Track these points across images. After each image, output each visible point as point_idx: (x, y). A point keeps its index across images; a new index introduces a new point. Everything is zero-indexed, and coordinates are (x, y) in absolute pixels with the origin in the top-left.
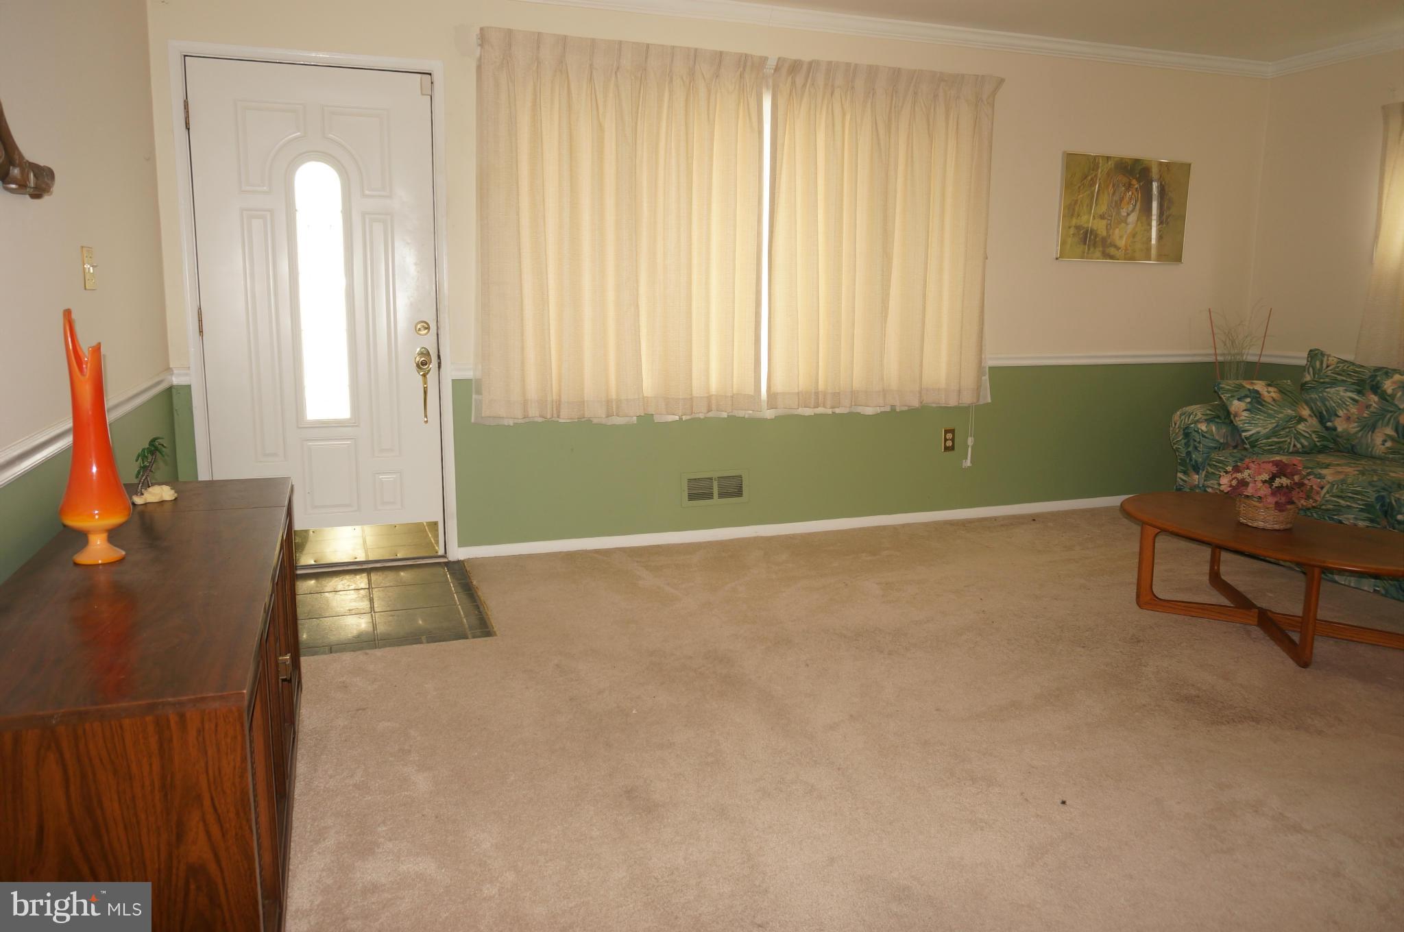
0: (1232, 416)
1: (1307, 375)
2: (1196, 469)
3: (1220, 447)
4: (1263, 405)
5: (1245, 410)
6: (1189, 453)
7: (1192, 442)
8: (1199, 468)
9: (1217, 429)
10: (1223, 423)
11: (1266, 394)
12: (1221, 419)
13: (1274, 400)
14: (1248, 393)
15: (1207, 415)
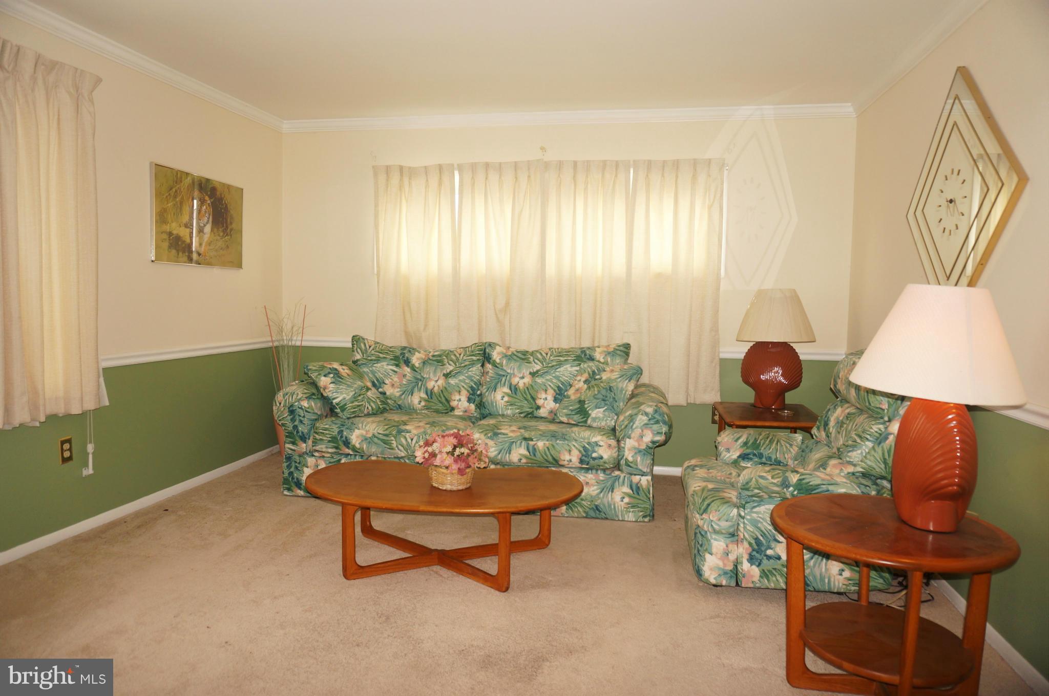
0: (322, 390)
1: (357, 354)
2: (304, 439)
3: (319, 418)
4: (342, 379)
5: (331, 383)
6: (295, 427)
7: (297, 417)
8: (306, 438)
9: (315, 404)
10: (318, 398)
11: (342, 371)
12: (315, 396)
13: (348, 375)
14: (330, 371)
15: (306, 393)
